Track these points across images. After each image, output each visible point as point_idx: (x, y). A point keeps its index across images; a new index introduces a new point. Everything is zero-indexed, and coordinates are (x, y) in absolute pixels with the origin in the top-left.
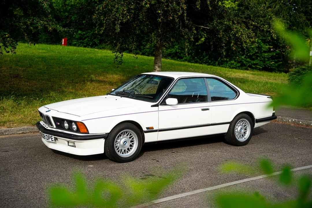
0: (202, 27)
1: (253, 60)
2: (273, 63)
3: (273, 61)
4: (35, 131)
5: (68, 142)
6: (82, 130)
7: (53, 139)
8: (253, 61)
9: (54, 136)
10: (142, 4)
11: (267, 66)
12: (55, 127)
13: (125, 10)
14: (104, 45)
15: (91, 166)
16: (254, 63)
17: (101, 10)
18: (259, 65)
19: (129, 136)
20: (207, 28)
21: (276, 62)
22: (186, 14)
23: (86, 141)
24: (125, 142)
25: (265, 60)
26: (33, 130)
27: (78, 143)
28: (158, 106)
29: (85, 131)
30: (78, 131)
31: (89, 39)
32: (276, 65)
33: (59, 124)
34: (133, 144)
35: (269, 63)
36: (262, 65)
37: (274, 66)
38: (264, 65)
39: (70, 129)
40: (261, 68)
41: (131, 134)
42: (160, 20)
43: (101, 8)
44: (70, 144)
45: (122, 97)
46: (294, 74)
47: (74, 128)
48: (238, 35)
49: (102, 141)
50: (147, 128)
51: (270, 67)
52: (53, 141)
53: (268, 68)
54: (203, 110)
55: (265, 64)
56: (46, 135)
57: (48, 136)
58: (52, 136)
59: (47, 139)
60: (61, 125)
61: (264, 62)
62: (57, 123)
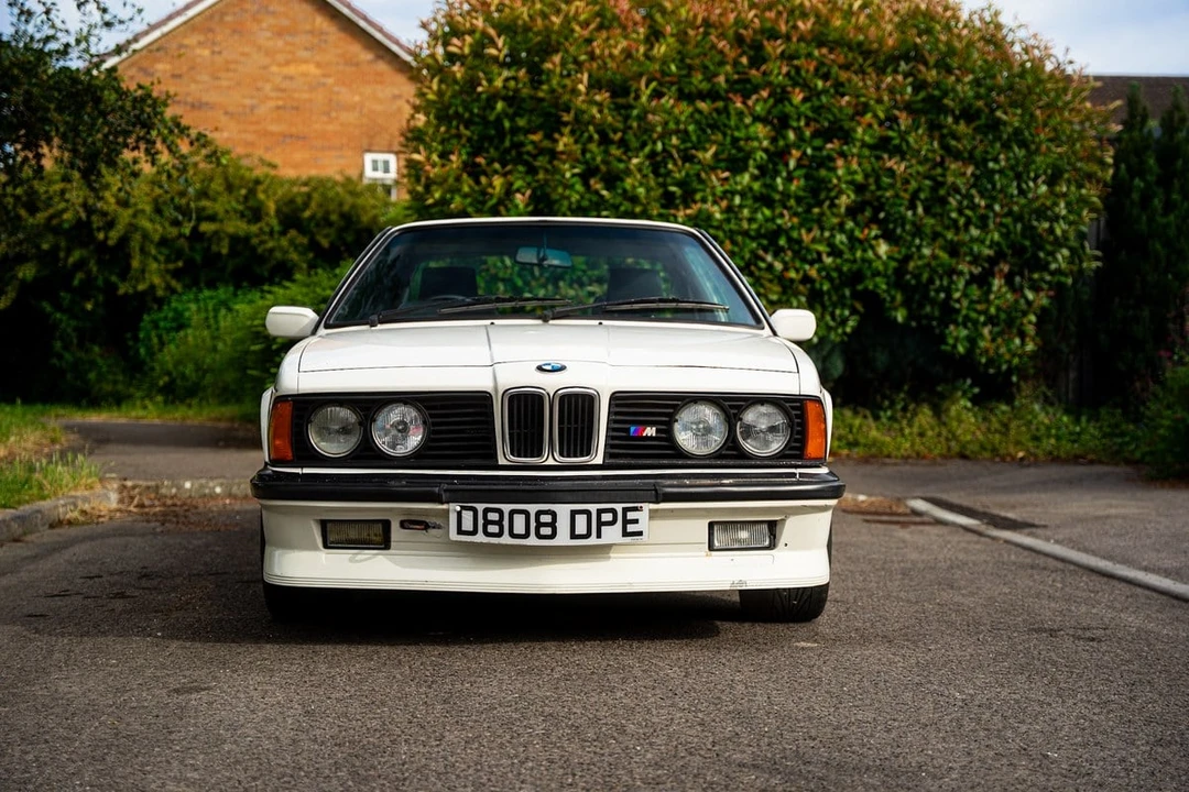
5: (710, 529)
7: (644, 525)
9: (648, 507)
15: (805, 644)
30: (789, 451)
33: (650, 431)
39: (732, 449)
44: (725, 537)
56: (573, 513)
57: (600, 512)
58: (635, 509)
59: (574, 536)
60: (669, 438)
62: (632, 429)
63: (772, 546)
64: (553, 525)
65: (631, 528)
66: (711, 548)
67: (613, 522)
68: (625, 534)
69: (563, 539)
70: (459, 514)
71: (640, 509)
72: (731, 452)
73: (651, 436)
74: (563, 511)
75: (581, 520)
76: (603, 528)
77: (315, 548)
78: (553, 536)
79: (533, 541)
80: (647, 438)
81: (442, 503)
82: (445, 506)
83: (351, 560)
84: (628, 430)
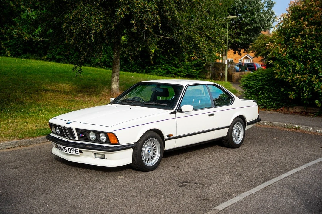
0: (162, 36)
1: (178, 67)
2: (195, 70)
3: (195, 68)
4: (24, 145)
5: (95, 154)
6: (112, 141)
7: (78, 152)
8: (178, 69)
9: (78, 149)
10: (117, 14)
11: (190, 73)
12: (77, 139)
13: (97, 20)
14: (28, 55)
15: (121, 177)
16: (178, 71)
17: (71, 20)
18: (183, 73)
19: (152, 145)
20: (166, 38)
21: (197, 70)
22: (160, 25)
23: (117, 153)
24: (150, 151)
25: (188, 68)
26: (21, 143)
27: (108, 155)
28: (175, 114)
29: (116, 141)
30: (108, 141)
31: (11, 49)
32: (198, 72)
33: (83, 135)
34: (155, 152)
35: (192, 70)
36: (185, 73)
37: (196, 74)
38: (188, 73)
39: (98, 140)
40: (185, 75)
41: (154, 142)
42: (134, 30)
43: (71, 17)
44: (97, 156)
45: (133, 106)
46: (247, 80)
47: (103, 139)
48: (200, 45)
49: (131, 151)
50: (168, 136)
51: (193, 74)
52: (78, 153)
53: (191, 75)
54: (210, 115)
55: (188, 71)
56: (68, 148)
57: (72, 149)
58: (76, 149)
60: (86, 137)
61: (188, 70)
63: (105, 159)
64: (66, 150)
65: (77, 152)
66: (95, 157)
67: (74, 151)
68: (76, 153)
69: (68, 152)
75: (70, 150)
77: (54, 147)
79: (65, 152)
84: (80, 135)
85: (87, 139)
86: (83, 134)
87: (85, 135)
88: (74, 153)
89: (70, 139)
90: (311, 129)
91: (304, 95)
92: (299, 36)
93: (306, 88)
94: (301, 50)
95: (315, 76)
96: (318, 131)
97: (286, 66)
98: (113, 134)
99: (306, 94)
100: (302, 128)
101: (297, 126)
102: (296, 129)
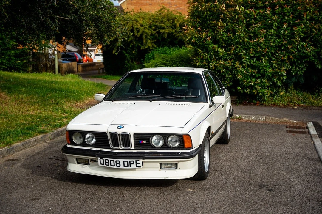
3: (19, 59)
5: (161, 164)
6: (186, 145)
7: (141, 164)
11: (12, 65)
12: (133, 148)
15: (191, 190)
18: (3, 65)
25: (10, 59)
28: (211, 107)
29: (190, 144)
30: (181, 146)
32: (21, 63)
33: (144, 142)
35: (15, 61)
36: (7, 65)
37: (19, 66)
38: (9, 64)
40: (6, 67)
44: (164, 166)
45: (152, 102)
47: (174, 144)
49: (197, 157)
50: (212, 134)
51: (15, 66)
52: (140, 166)
53: (13, 67)
54: (222, 107)
56: (124, 161)
57: (130, 161)
58: (138, 161)
59: (124, 166)
60: (149, 143)
61: (9, 61)
62: (140, 141)
63: (176, 168)
64: (119, 164)
65: (138, 165)
66: (161, 169)
67: (133, 164)
68: (137, 166)
69: (122, 167)
70: (100, 160)
71: (140, 161)
72: (165, 146)
73: (145, 143)
74: (122, 161)
75: (126, 163)
76: (131, 165)
77: (75, 163)
78: (120, 166)
79: (115, 167)
80: (144, 143)
81: (97, 157)
82: (97, 158)
83: (82, 167)
84: (139, 141)
85: (150, 146)
86: (144, 140)
87: (146, 142)
88: (133, 166)
89: (121, 148)
90: (253, 117)
91: (225, 83)
92: (220, 20)
93: (228, 75)
94: (224, 35)
95: (237, 63)
96: (261, 119)
97: (208, 52)
98: (188, 136)
99: (227, 81)
100: (243, 117)
101: (238, 116)
102: (238, 119)
